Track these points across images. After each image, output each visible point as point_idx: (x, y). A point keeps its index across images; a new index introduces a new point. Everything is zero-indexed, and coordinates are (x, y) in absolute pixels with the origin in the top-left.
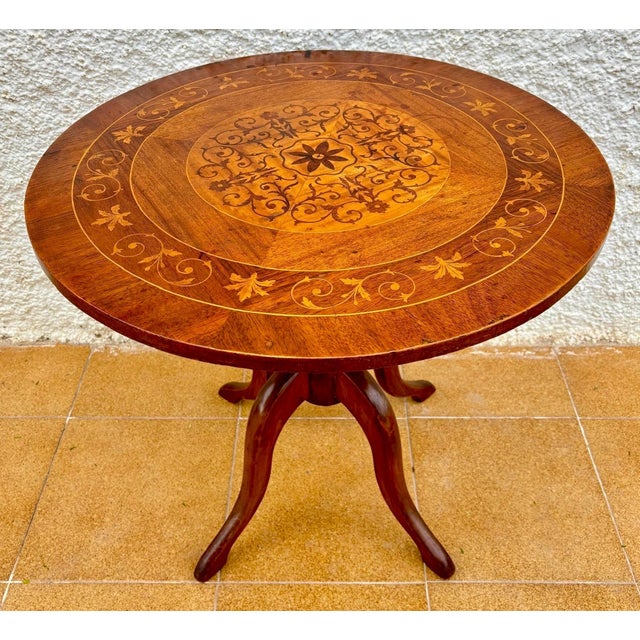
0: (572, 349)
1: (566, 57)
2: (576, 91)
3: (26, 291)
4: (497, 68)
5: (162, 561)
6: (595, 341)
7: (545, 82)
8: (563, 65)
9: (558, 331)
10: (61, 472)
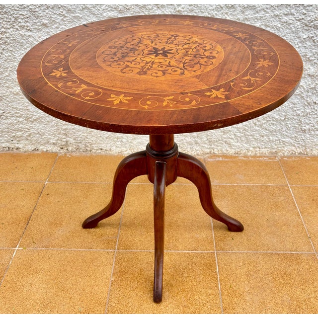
0: (286, 157)
1: (277, 12)
2: (282, 28)
3: (29, 125)
4: (247, 17)
5: (89, 241)
6: (297, 154)
7: (268, 24)
8: (276, 16)
9: (280, 149)
10: (42, 204)
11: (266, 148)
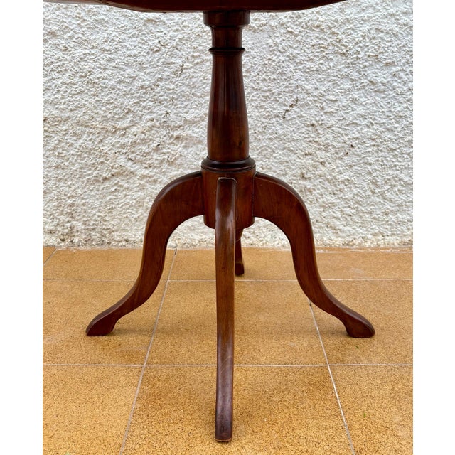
2: (402, 34)
4: (348, 17)
5: (97, 353)
11: (393, 234)
